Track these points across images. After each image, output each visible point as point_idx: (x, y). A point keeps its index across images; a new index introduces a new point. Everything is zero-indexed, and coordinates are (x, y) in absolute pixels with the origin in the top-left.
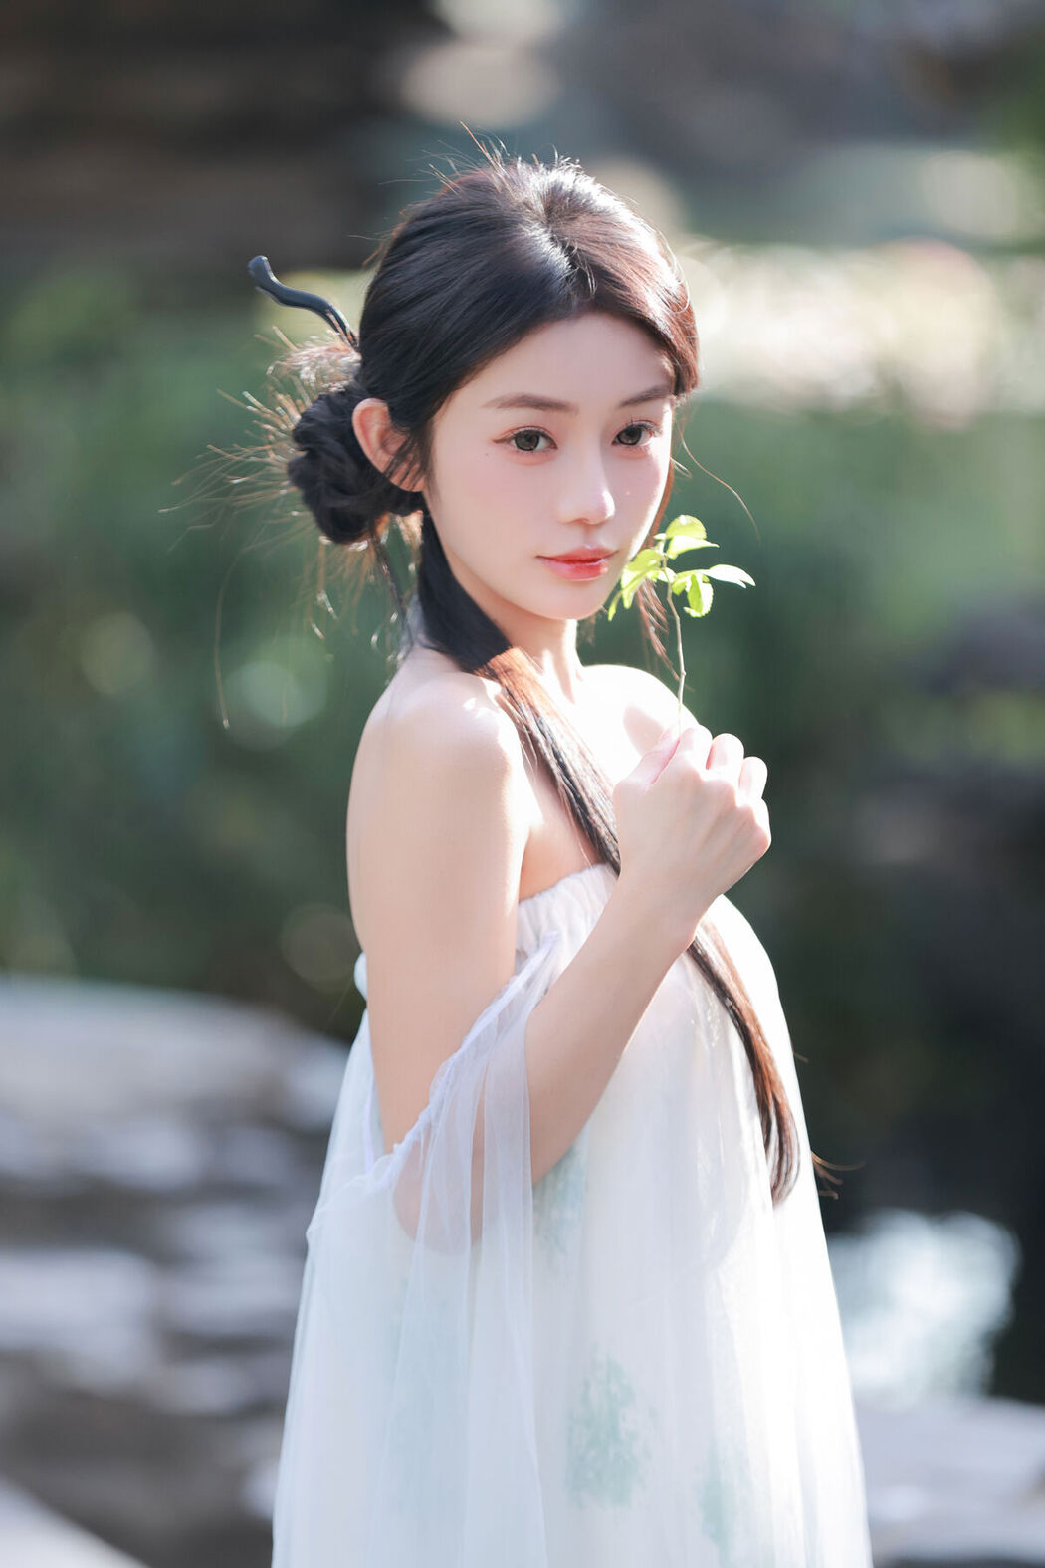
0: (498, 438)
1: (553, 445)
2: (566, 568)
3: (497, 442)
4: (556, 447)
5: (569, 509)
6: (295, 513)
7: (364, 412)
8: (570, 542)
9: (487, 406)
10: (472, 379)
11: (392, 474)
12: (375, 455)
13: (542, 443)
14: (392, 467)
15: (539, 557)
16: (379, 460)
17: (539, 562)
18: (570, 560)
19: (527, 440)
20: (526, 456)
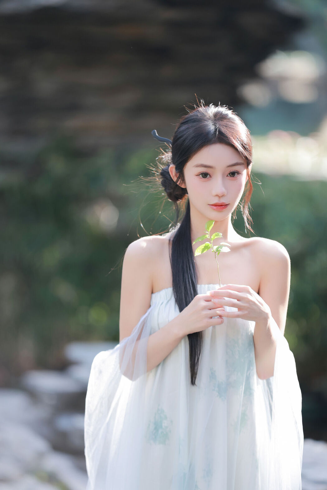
0: (196, 175)
1: (210, 176)
2: (215, 207)
3: (197, 175)
4: (211, 177)
5: (214, 193)
6: (163, 194)
7: (171, 167)
8: (216, 201)
9: (194, 167)
10: (190, 160)
11: (177, 183)
12: (174, 178)
13: (208, 176)
14: (177, 181)
15: (209, 204)
16: (175, 179)
17: (208, 206)
18: (215, 205)
19: (205, 175)
20: (204, 179)
